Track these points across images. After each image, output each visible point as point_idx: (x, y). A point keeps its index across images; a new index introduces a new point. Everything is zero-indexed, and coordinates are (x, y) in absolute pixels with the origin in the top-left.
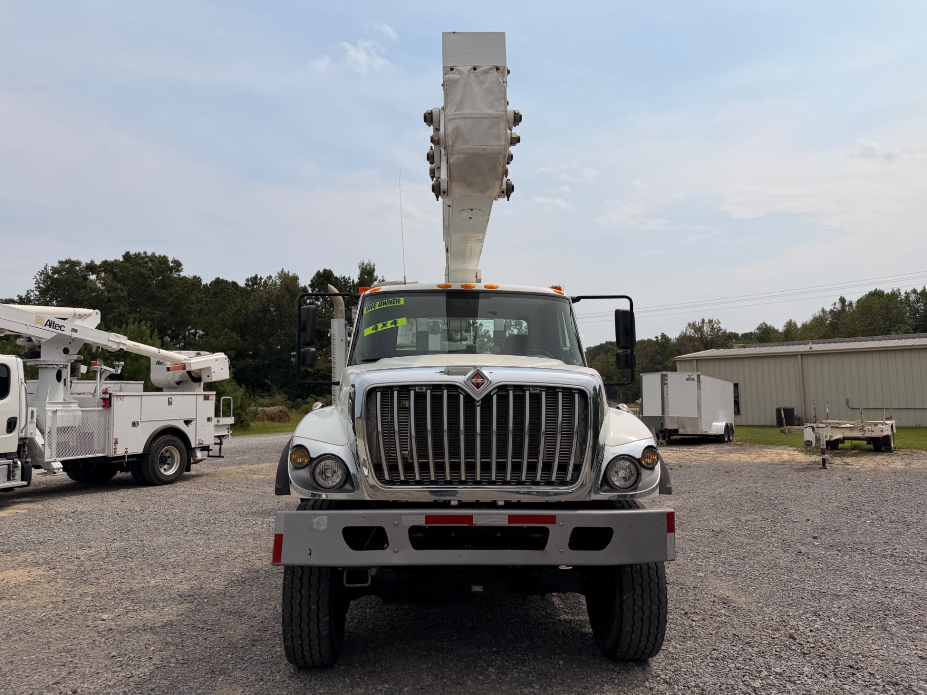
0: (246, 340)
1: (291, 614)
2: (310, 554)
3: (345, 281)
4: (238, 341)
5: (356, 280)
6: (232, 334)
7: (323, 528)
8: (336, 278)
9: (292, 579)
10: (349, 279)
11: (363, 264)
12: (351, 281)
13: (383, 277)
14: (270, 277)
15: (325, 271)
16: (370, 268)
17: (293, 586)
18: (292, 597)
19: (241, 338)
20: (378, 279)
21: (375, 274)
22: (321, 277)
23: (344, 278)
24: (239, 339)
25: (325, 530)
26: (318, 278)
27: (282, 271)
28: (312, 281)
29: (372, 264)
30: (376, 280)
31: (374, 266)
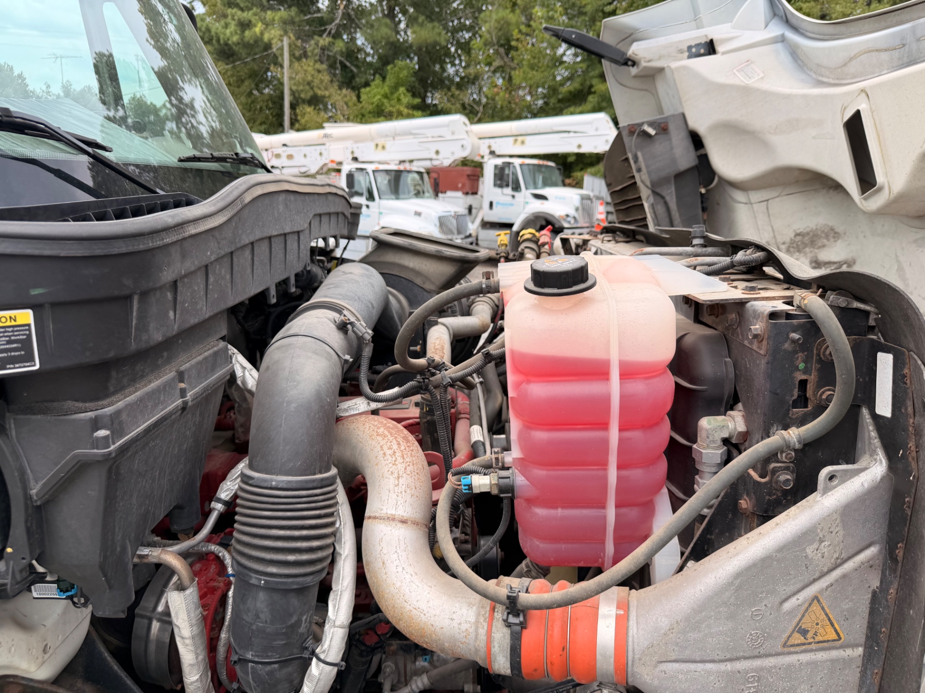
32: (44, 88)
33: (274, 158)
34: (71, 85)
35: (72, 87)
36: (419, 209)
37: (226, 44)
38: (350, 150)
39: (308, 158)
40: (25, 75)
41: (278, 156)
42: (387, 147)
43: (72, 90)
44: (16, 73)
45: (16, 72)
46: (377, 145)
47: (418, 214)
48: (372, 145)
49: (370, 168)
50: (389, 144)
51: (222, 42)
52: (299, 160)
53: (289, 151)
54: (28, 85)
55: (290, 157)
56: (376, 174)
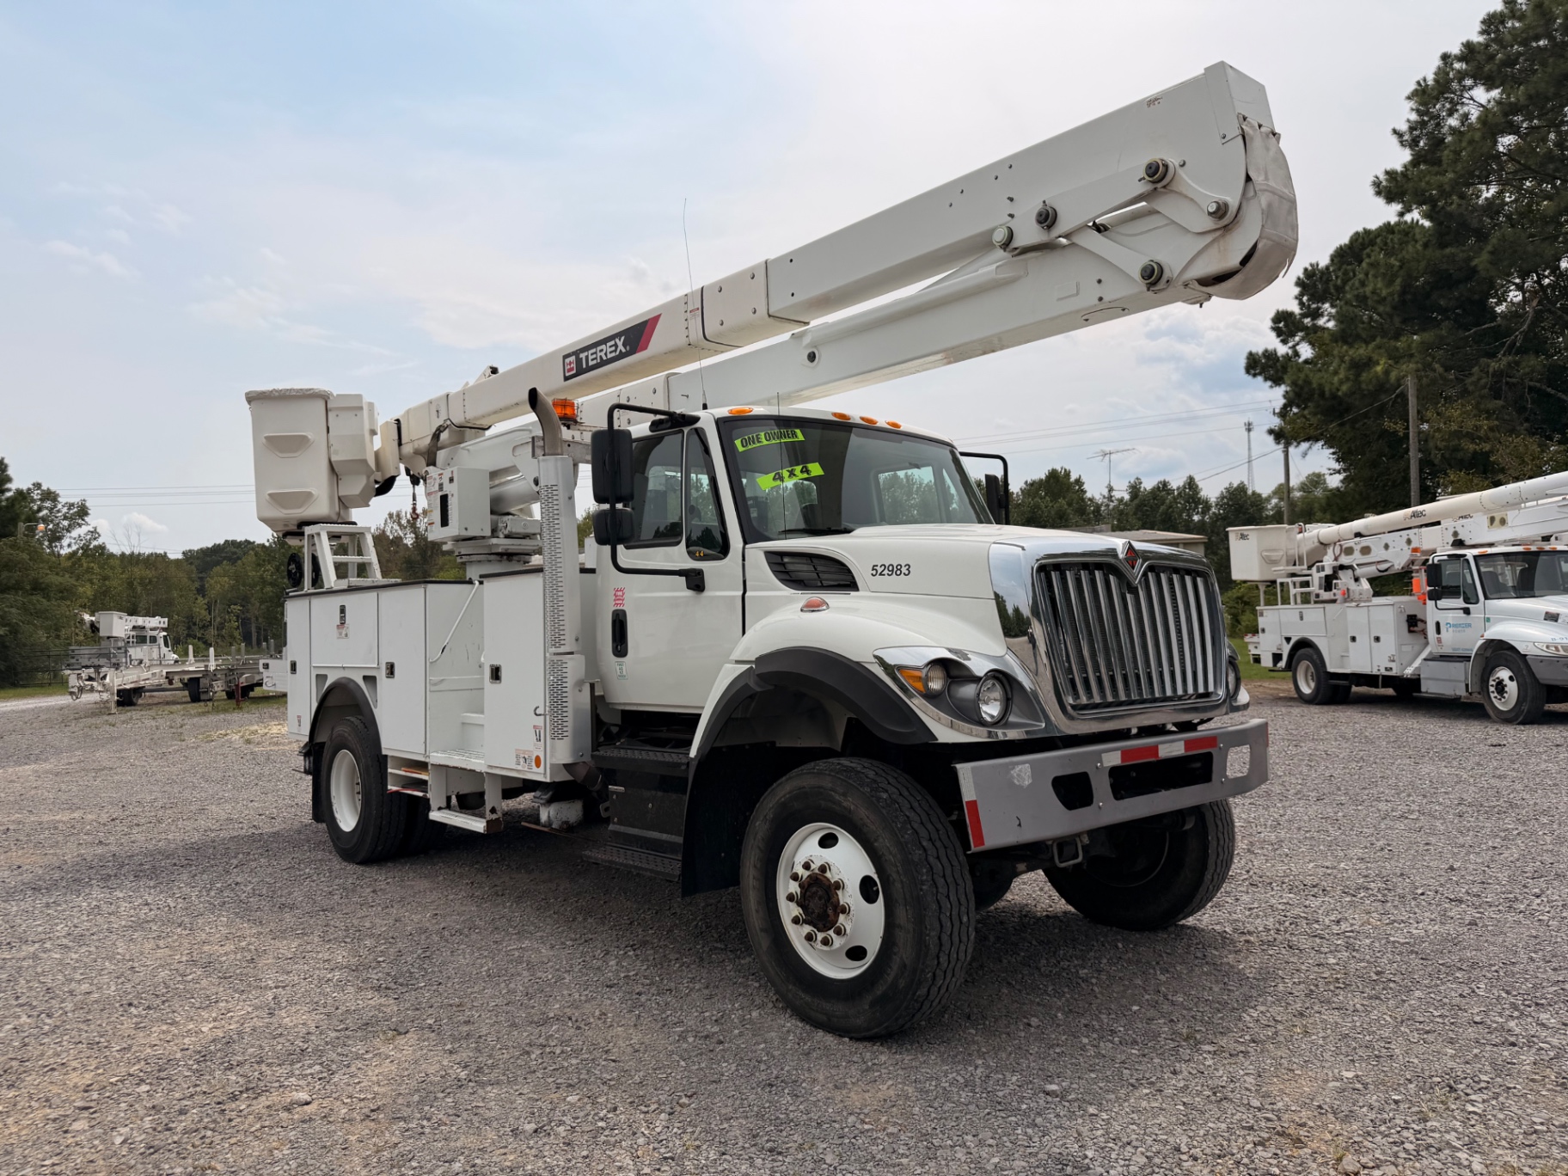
1: (939, 938)
2: (1020, 825)
7: (1027, 783)
9: (933, 880)
17: (937, 892)
18: (940, 908)
25: (1029, 785)
32: (1105, 492)
33: (1343, 555)
34: (1141, 483)
35: (1142, 486)
36: (1553, 609)
37: (1334, 396)
38: (1451, 531)
39: (1391, 550)
40: (1084, 479)
41: (1349, 551)
42: (1509, 520)
43: (1142, 489)
44: (1073, 479)
45: (1073, 477)
46: (1492, 520)
47: (1552, 617)
48: (1485, 520)
49: (1470, 553)
50: (1511, 516)
51: (1327, 394)
52: (1378, 553)
53: (1365, 542)
54: (1085, 492)
55: (1366, 550)
56: (1481, 563)
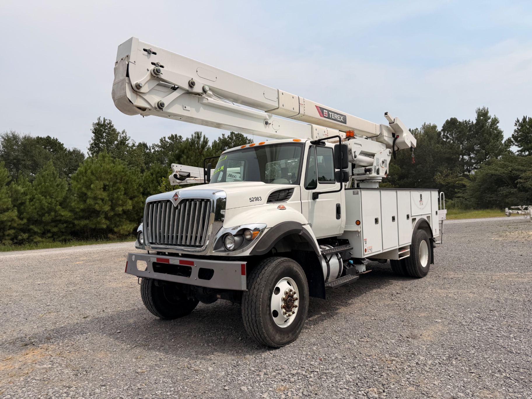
0: (404, 168)
3: (466, 123)
4: (399, 169)
5: (475, 122)
6: (395, 166)
8: (460, 122)
10: (469, 121)
11: (479, 109)
12: (471, 122)
13: (495, 115)
14: (417, 129)
15: (452, 119)
16: (485, 111)
19: (400, 168)
20: (491, 118)
21: (489, 115)
22: (449, 123)
23: (466, 121)
24: (399, 168)
26: (447, 125)
27: (425, 124)
28: (443, 127)
29: (486, 108)
30: (489, 118)
31: (488, 109)
